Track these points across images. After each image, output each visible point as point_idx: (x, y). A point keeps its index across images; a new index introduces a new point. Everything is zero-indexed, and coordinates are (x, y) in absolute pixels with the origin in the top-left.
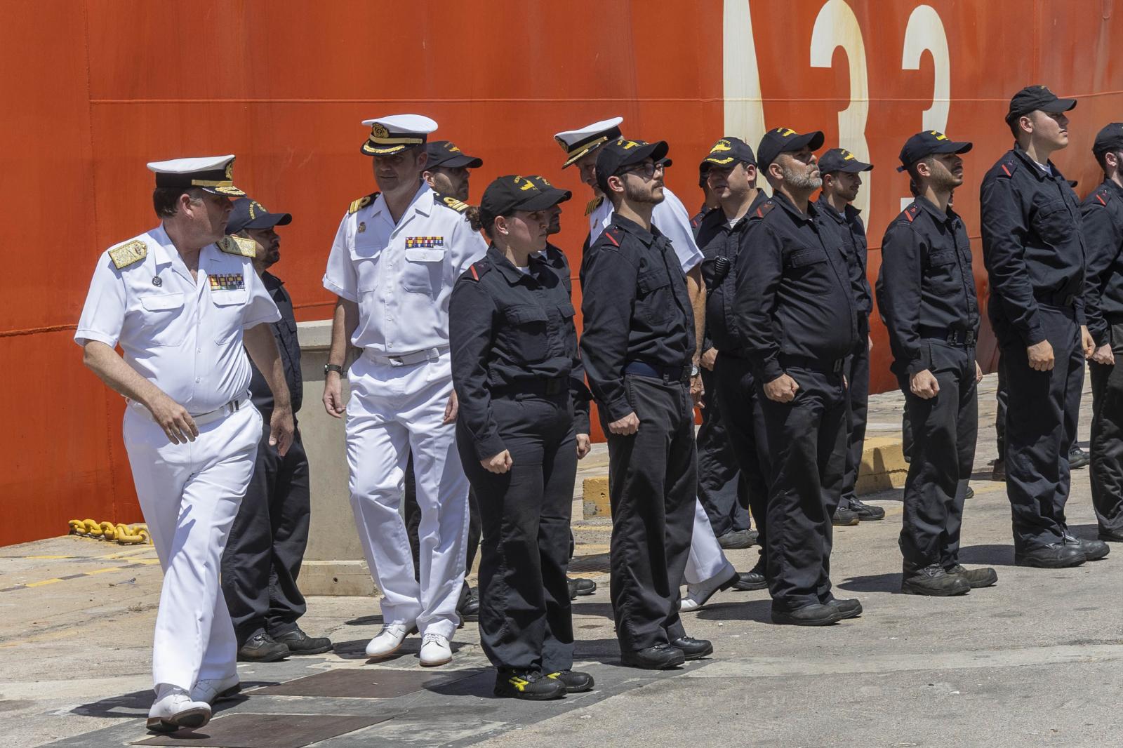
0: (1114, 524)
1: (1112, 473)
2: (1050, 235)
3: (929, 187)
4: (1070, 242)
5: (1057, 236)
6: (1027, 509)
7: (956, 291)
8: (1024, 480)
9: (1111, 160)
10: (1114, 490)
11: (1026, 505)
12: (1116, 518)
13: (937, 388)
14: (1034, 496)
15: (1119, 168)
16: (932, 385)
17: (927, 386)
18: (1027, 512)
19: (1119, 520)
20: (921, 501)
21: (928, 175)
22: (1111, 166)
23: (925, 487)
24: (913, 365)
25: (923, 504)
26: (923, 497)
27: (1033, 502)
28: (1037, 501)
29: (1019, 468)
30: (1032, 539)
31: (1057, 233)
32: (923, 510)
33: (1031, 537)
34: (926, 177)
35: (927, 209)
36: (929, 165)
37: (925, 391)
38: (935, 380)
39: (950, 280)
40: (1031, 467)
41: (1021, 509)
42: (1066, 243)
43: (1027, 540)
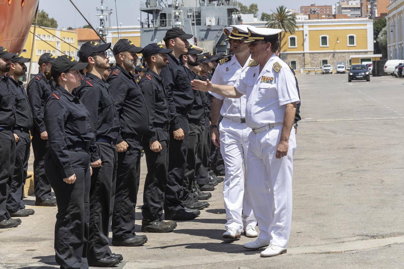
0: (186, 202)
1: (186, 182)
2: (182, 87)
3: (155, 66)
4: (190, 89)
5: (185, 87)
6: (172, 197)
7: (166, 108)
8: (171, 185)
9: (185, 58)
10: (186, 189)
11: (172, 195)
12: (186, 200)
13: (161, 148)
14: (176, 191)
15: (188, 61)
16: (159, 147)
17: (158, 147)
18: (172, 198)
19: (188, 201)
20: (153, 194)
21: (155, 61)
22: (185, 60)
23: (154, 188)
24: (152, 138)
25: (153, 195)
26: (153, 192)
27: (175, 194)
28: (176, 194)
29: (169, 181)
30: (174, 209)
31: (185, 86)
32: (153, 198)
33: (174, 208)
34: (154, 62)
35: (154, 75)
36: (156, 57)
37: (157, 149)
38: (160, 145)
39: (163, 104)
40: (174, 180)
41: (169, 197)
42: (188, 90)
43: (172, 210)
